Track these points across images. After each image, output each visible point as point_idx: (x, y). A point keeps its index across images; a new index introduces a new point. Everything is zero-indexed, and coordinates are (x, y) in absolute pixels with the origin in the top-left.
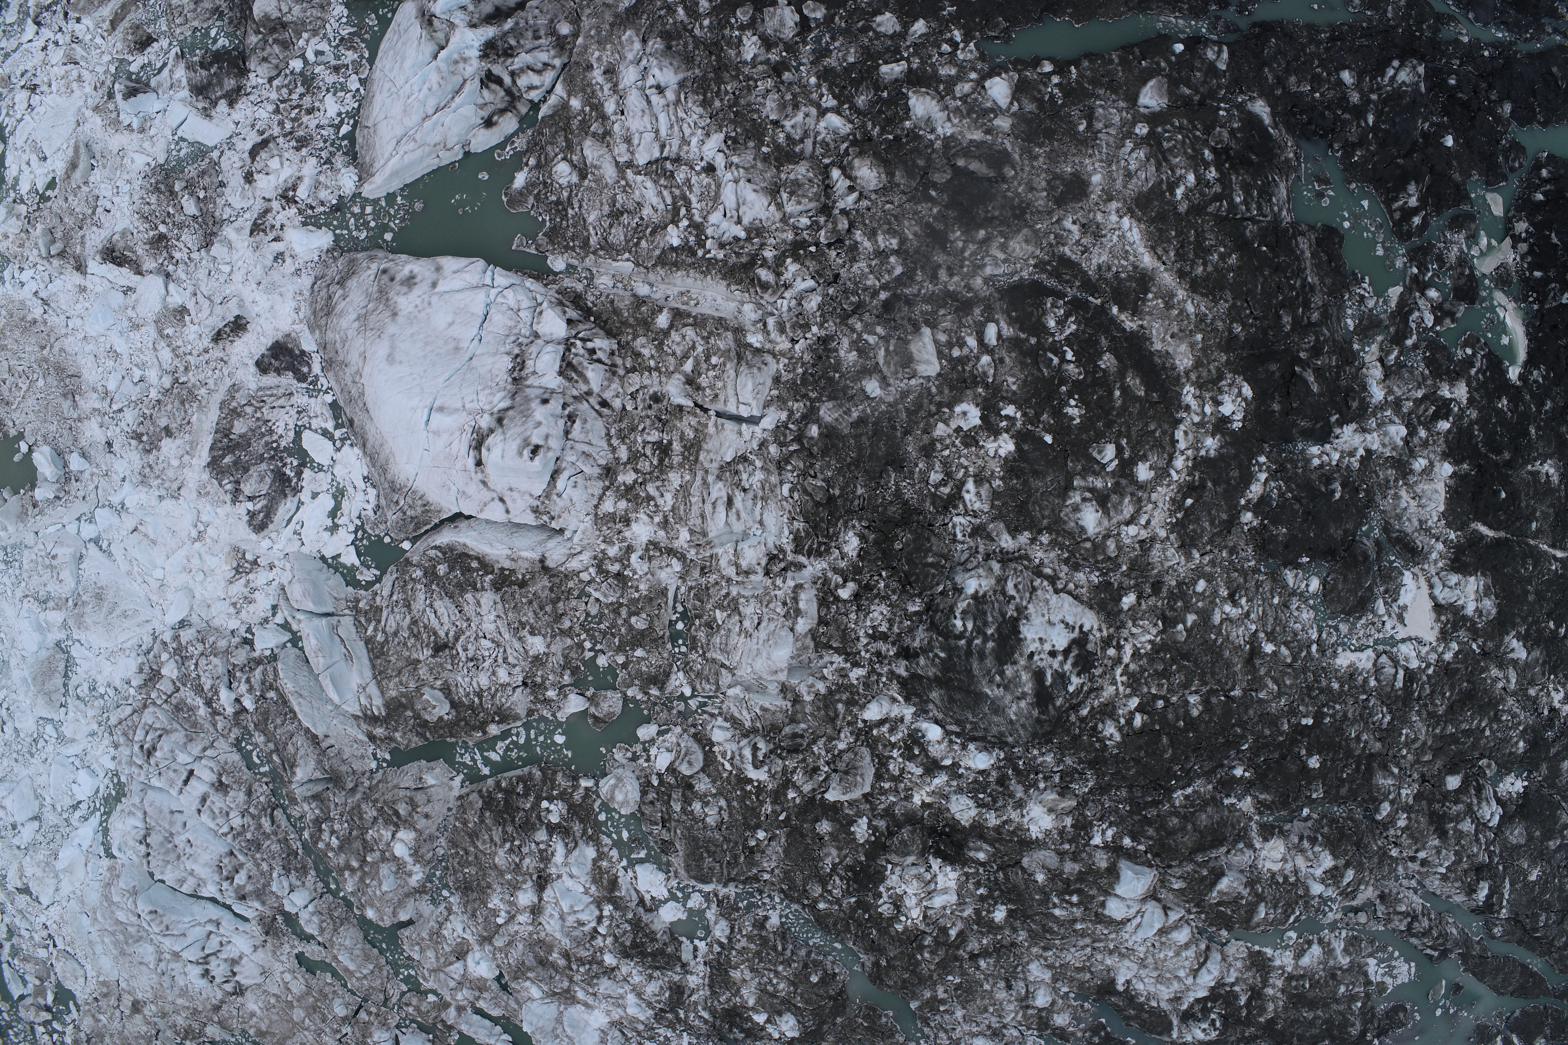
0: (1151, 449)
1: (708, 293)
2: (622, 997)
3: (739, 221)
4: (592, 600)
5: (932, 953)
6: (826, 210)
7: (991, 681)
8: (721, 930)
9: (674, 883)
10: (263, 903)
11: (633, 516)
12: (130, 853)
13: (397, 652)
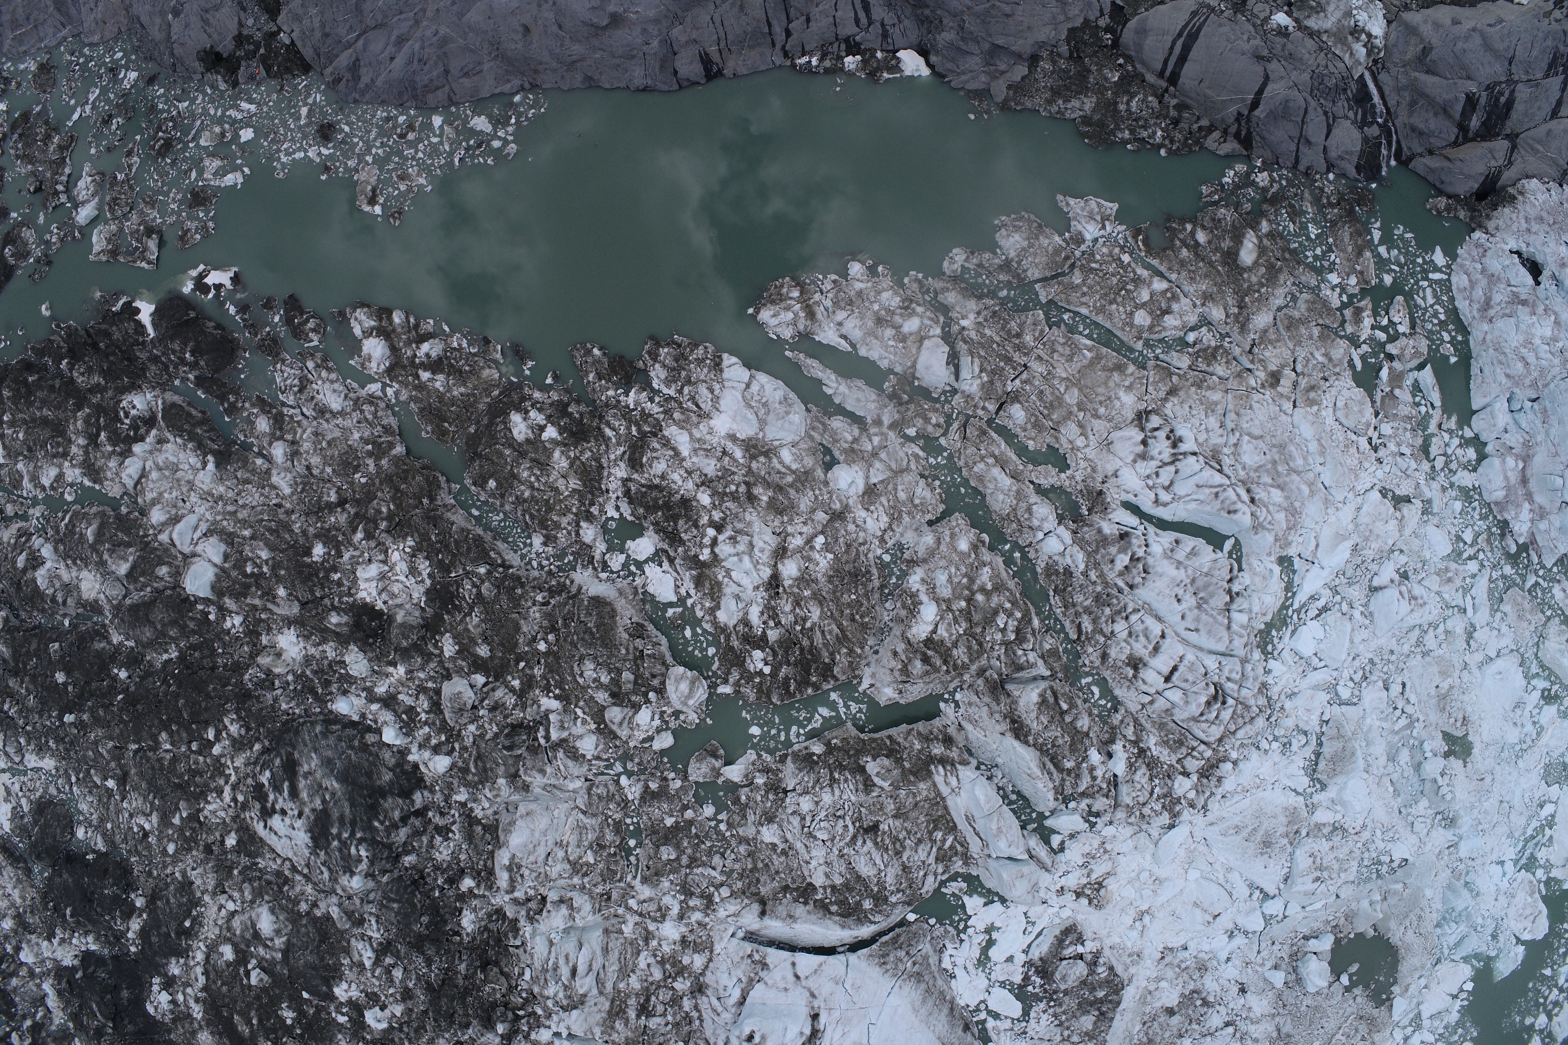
0: (224, 971)
2: (694, 451)
4: (719, 869)
5: (380, 512)
7: (333, 794)
9: (639, 581)
10: (1100, 531)
11: (678, 947)
13: (918, 825)
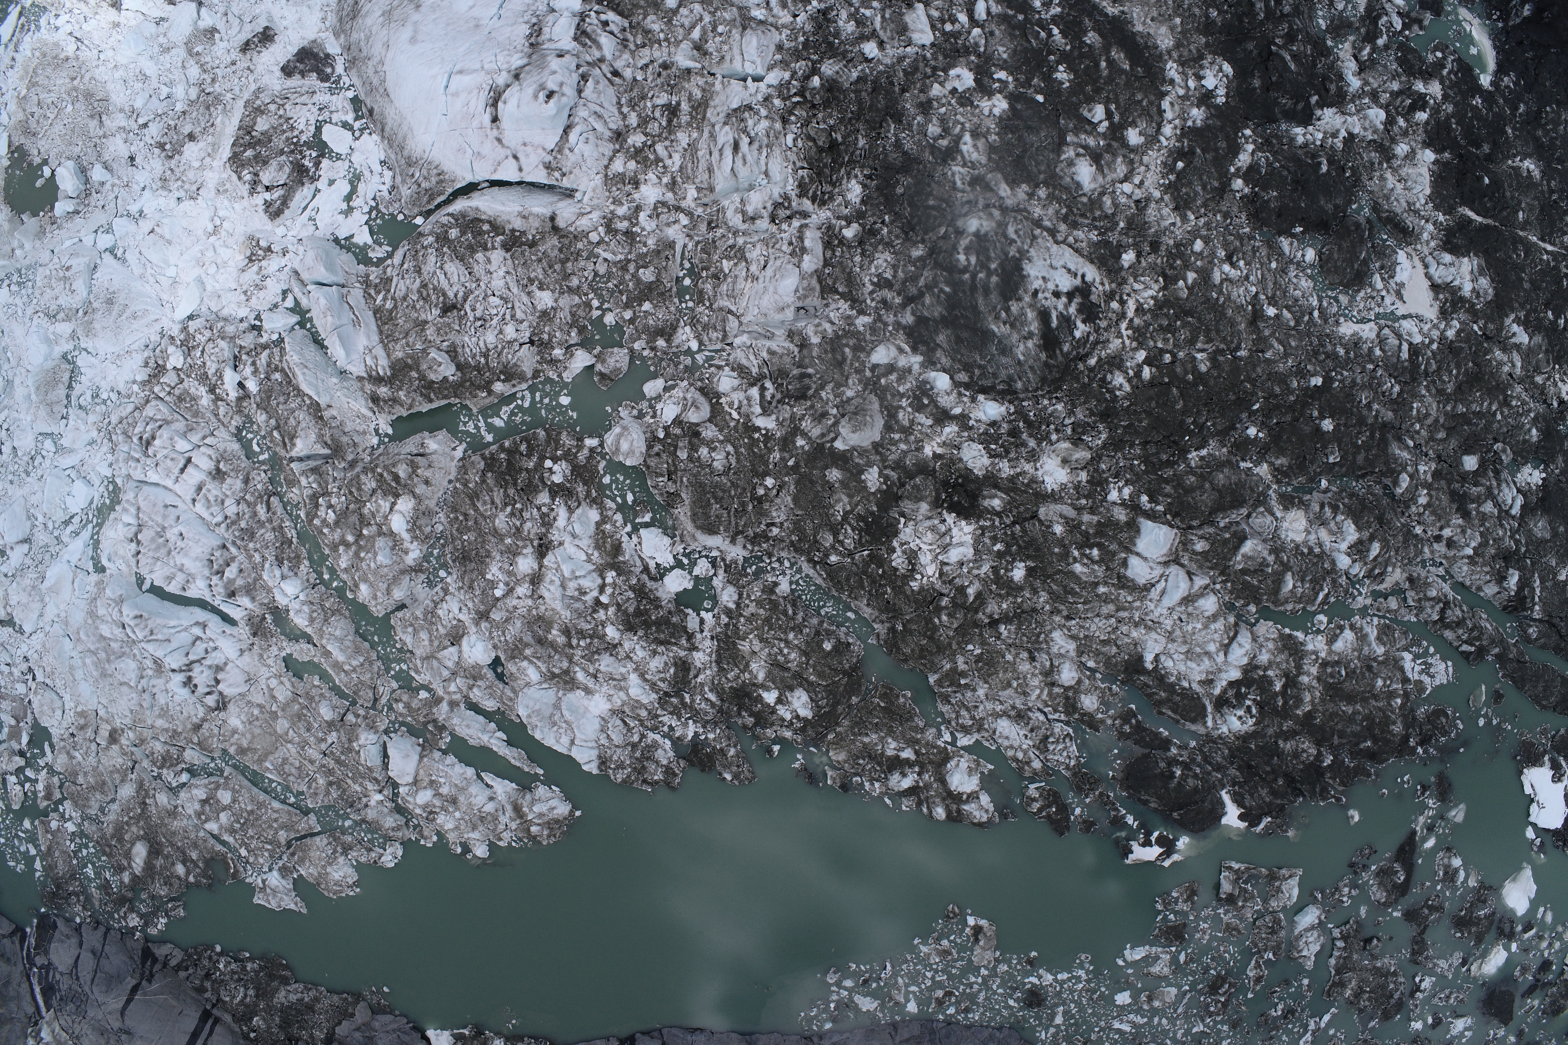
0: (1140, 116)
2: (624, 679)
4: (600, 260)
5: (950, 615)
7: (997, 317)
8: (728, 596)
9: (680, 548)
10: (253, 599)
11: (642, 177)
12: (119, 562)
13: (406, 315)
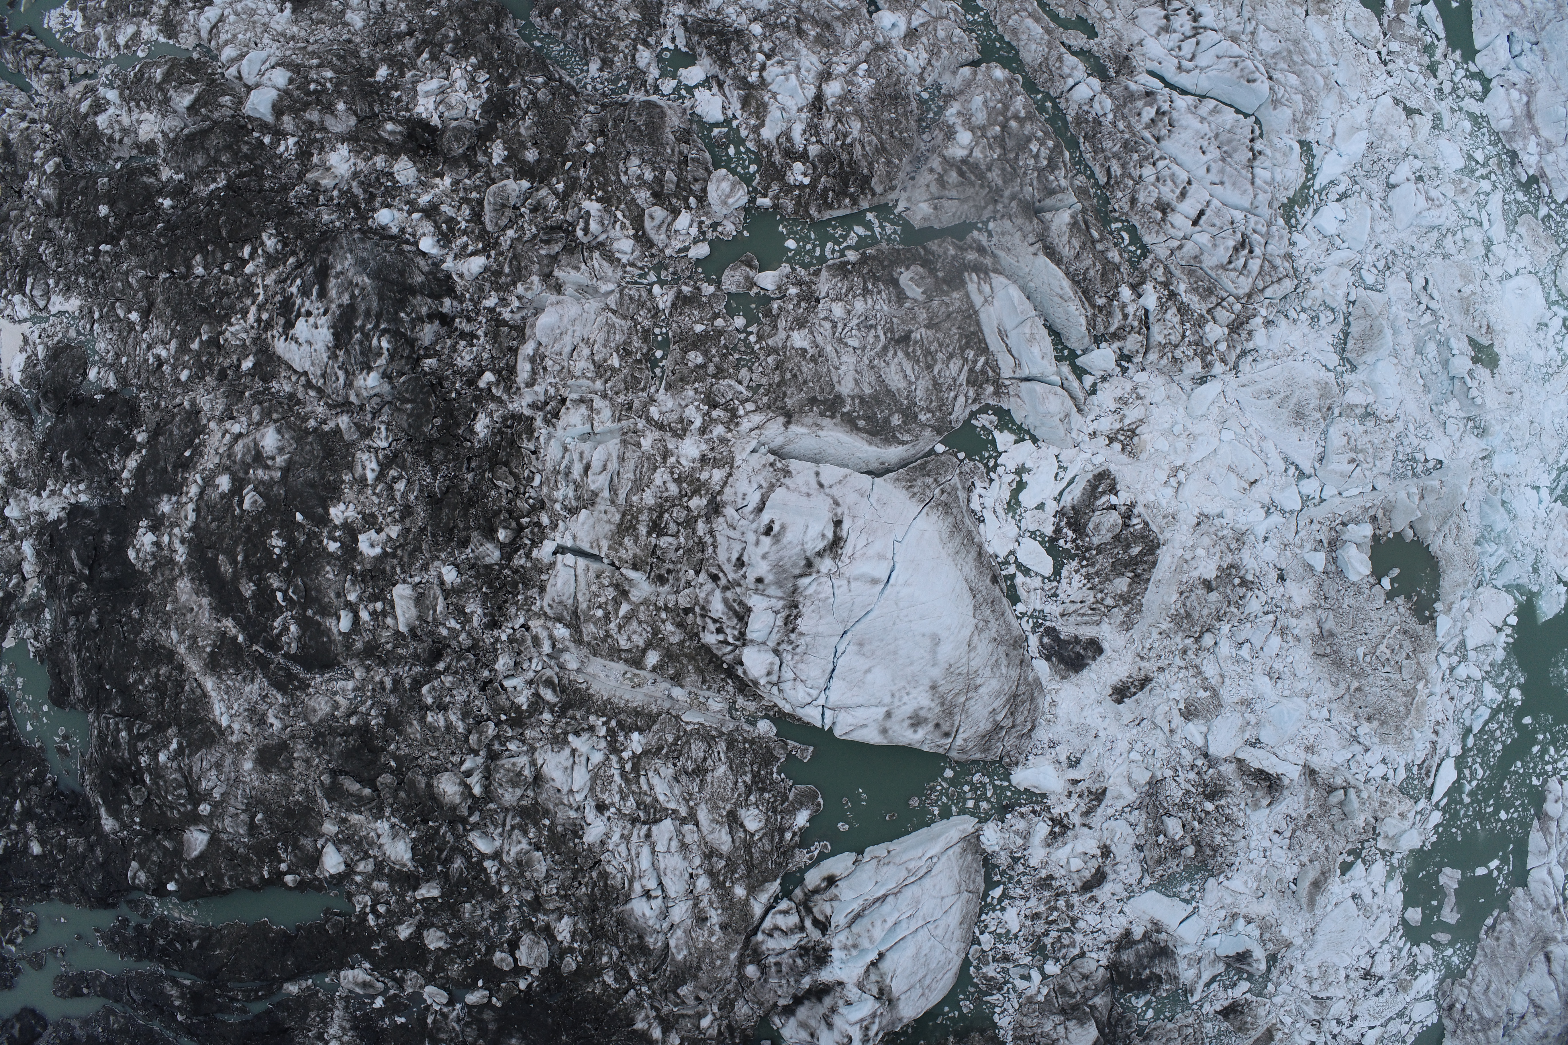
0: (216, 504)
1: (613, 683)
3: (574, 751)
4: (745, 383)
5: (446, 36)
6: (493, 756)
7: (363, 289)
8: (644, 57)
9: (688, 103)
10: (1126, 88)
11: (697, 465)
12: (1281, 144)
13: (950, 337)
